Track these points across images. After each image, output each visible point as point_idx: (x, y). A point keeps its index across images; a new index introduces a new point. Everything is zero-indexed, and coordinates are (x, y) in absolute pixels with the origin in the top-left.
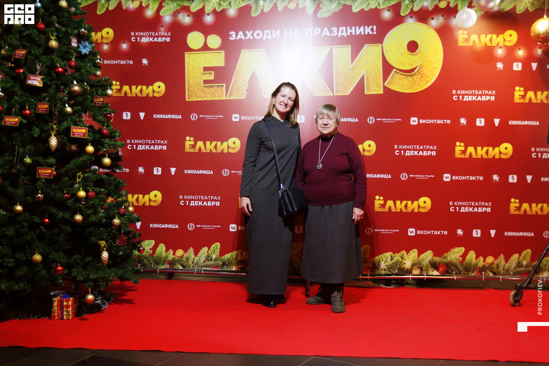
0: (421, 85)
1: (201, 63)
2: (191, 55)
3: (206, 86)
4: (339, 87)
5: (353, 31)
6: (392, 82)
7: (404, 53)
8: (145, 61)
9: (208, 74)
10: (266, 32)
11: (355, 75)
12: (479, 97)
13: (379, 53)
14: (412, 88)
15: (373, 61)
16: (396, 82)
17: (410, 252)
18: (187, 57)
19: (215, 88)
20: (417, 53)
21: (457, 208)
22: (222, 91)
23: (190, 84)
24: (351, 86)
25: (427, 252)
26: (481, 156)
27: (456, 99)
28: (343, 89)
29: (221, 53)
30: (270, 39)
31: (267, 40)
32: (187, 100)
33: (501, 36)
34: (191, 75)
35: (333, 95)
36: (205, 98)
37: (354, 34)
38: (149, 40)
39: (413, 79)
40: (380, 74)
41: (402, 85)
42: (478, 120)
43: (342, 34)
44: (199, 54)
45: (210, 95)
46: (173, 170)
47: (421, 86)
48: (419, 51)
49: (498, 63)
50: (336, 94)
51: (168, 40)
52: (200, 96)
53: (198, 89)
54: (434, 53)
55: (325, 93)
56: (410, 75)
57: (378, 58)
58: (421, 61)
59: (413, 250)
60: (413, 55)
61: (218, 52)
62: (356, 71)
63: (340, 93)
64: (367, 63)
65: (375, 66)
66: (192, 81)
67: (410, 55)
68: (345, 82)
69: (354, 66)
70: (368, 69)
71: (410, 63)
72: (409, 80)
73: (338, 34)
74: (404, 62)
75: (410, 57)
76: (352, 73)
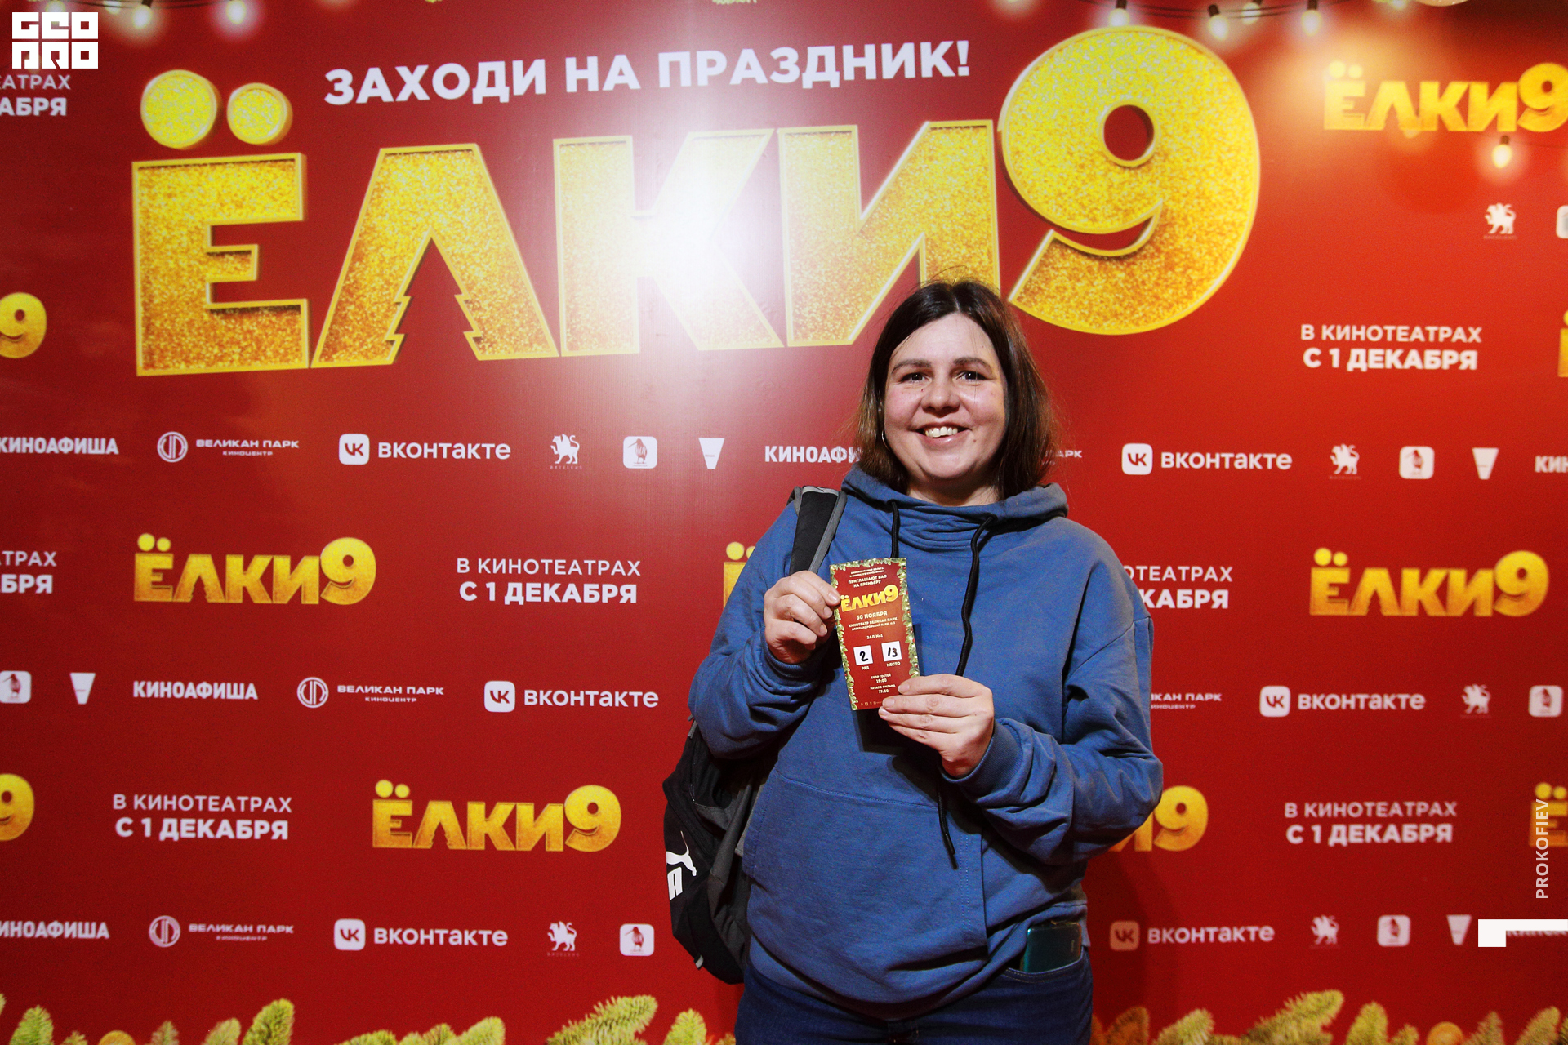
0: (1166, 300)
1: (201, 209)
2: (156, 172)
3: (223, 311)
4: (807, 309)
5: (868, 61)
6: (1043, 286)
7: (1092, 161)
9: (231, 258)
10: (484, 68)
11: (878, 255)
12: (1413, 354)
13: (983, 159)
14: (1128, 312)
15: (956, 193)
16: (1058, 288)
17: (1118, 1021)
18: (141, 180)
19: (264, 320)
20: (1148, 162)
21: (1317, 829)
22: (296, 333)
23: (156, 301)
24: (863, 307)
25: (1187, 1019)
26: (1415, 607)
27: (1317, 364)
28: (824, 317)
29: (289, 163)
30: (504, 98)
31: (492, 102)
32: (141, 371)
33: (1507, 90)
34: (157, 262)
35: (782, 346)
36: (220, 364)
37: (871, 75)
39: (1131, 275)
40: (989, 254)
41: (1086, 303)
42: (1406, 453)
43: (821, 77)
44: (192, 170)
45: (243, 349)
46: (83, 684)
47: (1165, 304)
48: (1158, 154)
49: (1492, 209)
50: (796, 338)
51: (60, 107)
52: (199, 354)
53: (191, 323)
54: (1220, 161)
55: (746, 336)
56: (1119, 259)
57: (979, 180)
58: (1168, 196)
59: (1129, 1013)
60: (1130, 168)
61: (276, 161)
62: (881, 237)
63: (811, 335)
64: (931, 205)
65: (965, 219)
66: (163, 288)
67: (1118, 169)
68: (834, 289)
69: (876, 215)
70: (935, 230)
71: (1120, 205)
72: (1116, 279)
73: (804, 75)
74: (1091, 198)
75: (1118, 176)
76: (865, 249)
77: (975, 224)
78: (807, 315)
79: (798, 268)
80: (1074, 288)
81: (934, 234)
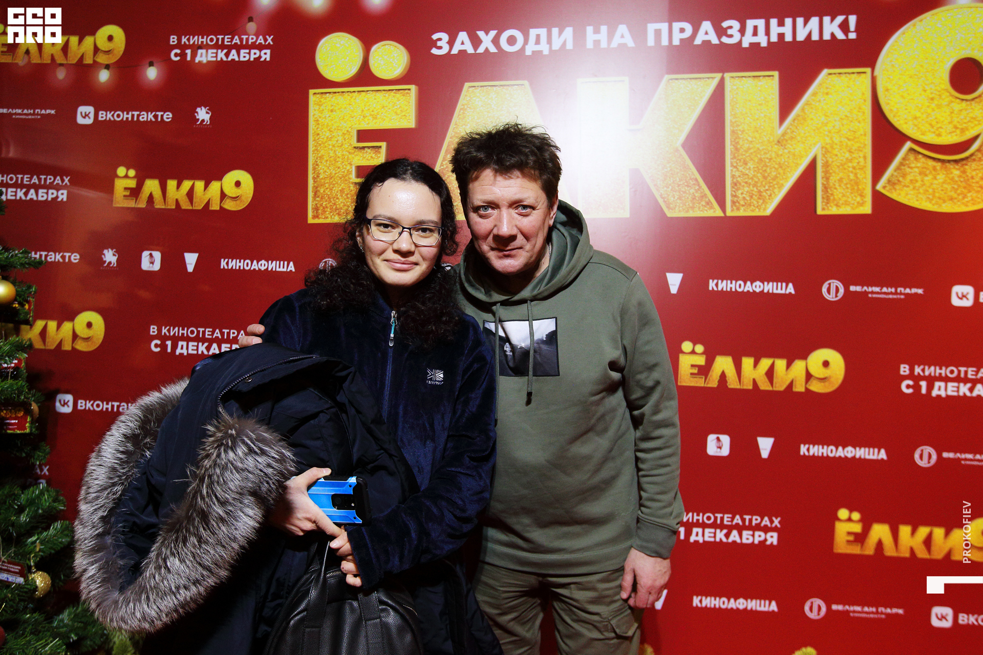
1: (350, 119)
2: (324, 96)
4: (740, 192)
5: (787, 29)
6: (901, 179)
7: (940, 95)
8: (203, 114)
9: (369, 151)
10: (533, 32)
11: (789, 157)
13: (863, 94)
14: (960, 197)
15: (843, 117)
16: (911, 181)
18: (315, 101)
20: (979, 96)
23: (321, 176)
24: (776, 191)
28: (751, 197)
29: (407, 91)
30: (546, 52)
31: (537, 54)
32: (311, 220)
34: (322, 152)
35: (722, 215)
37: (789, 38)
38: (214, 55)
39: (964, 172)
40: (865, 158)
41: (931, 191)
43: (755, 40)
44: (346, 94)
50: (732, 210)
51: (266, 55)
53: (342, 191)
55: (699, 208)
56: (956, 161)
57: (860, 109)
60: (966, 100)
61: (399, 90)
62: (792, 145)
63: (742, 208)
64: (826, 124)
65: (849, 134)
66: (326, 169)
67: (958, 100)
68: (759, 179)
69: (789, 131)
70: (828, 141)
71: (958, 126)
72: (953, 175)
73: (743, 38)
74: (938, 120)
75: (957, 106)
76: (780, 153)
77: (855, 138)
78: (740, 196)
79: (735, 164)
80: (922, 181)
81: (827, 144)
